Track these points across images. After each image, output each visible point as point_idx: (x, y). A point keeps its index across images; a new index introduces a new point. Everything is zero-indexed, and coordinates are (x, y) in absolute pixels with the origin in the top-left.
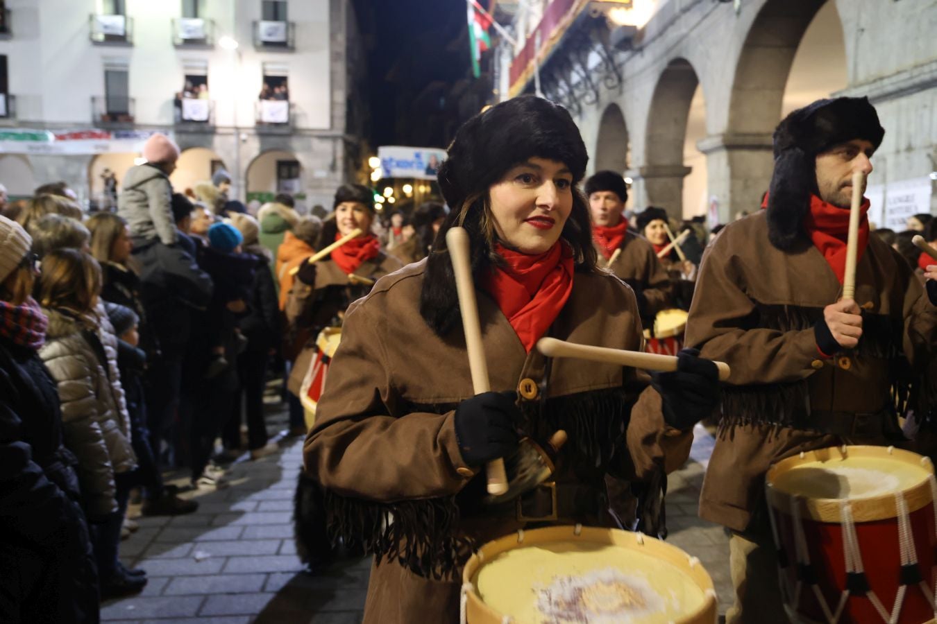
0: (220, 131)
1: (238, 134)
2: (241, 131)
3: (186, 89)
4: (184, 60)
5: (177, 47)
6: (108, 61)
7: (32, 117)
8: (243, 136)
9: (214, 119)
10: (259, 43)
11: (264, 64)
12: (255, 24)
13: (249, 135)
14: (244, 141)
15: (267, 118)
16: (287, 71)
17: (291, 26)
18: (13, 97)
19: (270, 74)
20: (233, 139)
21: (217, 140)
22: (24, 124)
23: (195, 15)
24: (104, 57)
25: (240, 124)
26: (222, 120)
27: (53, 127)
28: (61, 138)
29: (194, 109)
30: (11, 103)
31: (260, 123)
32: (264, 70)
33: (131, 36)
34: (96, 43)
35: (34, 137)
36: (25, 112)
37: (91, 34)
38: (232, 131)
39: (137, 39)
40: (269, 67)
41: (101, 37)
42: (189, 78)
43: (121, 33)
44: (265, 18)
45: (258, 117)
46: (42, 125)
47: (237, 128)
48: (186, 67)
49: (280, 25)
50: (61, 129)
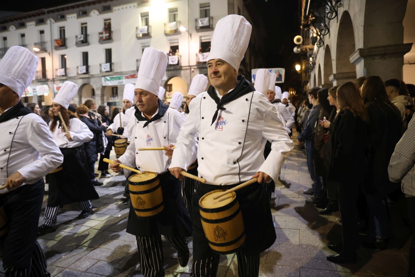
0: (183, 68)
1: (191, 69)
2: (192, 67)
3: (170, 52)
4: (170, 40)
5: (166, 35)
6: (143, 45)
7: (118, 71)
8: (192, 70)
9: (181, 63)
10: (198, 28)
11: (201, 37)
12: (196, 20)
13: (194, 69)
14: (193, 72)
15: (201, 60)
16: (210, 39)
17: (211, 19)
18: (113, 63)
19: (203, 41)
20: (188, 71)
21: (182, 72)
22: (116, 73)
23: (175, 21)
24: (142, 44)
25: (191, 65)
26: (184, 63)
27: (125, 73)
28: (127, 78)
29: (173, 60)
30: (112, 66)
31: (199, 63)
32: (201, 40)
33: (151, 33)
34: (139, 38)
35: (120, 79)
36: (116, 69)
37: (137, 35)
38: (188, 68)
39: (152, 34)
40: (203, 38)
41: (141, 35)
42: (172, 47)
43: (146, 32)
44: (201, 17)
45: (198, 60)
46: (121, 73)
47: (190, 66)
48: (171, 43)
49: (207, 19)
50: (127, 74)
